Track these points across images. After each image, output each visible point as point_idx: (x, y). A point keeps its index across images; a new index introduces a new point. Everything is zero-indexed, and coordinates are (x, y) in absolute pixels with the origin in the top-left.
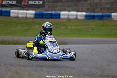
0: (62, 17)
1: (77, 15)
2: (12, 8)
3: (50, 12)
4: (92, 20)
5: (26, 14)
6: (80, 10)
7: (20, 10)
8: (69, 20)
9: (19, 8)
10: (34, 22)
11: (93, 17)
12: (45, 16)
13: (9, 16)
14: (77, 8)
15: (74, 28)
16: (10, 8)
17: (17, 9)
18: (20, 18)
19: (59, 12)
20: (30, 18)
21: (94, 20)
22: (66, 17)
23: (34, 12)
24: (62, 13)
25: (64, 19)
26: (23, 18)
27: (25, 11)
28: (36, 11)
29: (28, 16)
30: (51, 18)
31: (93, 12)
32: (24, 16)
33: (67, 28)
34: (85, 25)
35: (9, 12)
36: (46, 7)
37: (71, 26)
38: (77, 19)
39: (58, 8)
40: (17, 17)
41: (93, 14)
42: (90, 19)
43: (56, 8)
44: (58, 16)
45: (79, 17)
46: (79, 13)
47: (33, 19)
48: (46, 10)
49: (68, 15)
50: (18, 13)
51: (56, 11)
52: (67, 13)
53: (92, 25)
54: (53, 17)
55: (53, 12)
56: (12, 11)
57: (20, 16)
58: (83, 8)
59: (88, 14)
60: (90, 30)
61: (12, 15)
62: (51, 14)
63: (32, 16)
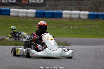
0: (64, 16)
1: (80, 15)
2: (12, 7)
3: (52, 11)
4: (95, 20)
5: (27, 13)
6: (83, 9)
7: (20, 9)
8: (71, 19)
9: (19, 7)
10: (34, 22)
11: (97, 17)
12: (46, 15)
13: (9, 15)
14: (80, 7)
15: (77, 27)
16: (10, 7)
17: (17, 8)
18: (20, 17)
19: (61, 11)
20: (31, 17)
21: (97, 19)
22: (68, 16)
23: (34, 11)
24: (64, 12)
25: (66, 18)
26: (23, 17)
27: (25, 10)
28: (36, 10)
29: (29, 15)
30: (53, 17)
31: (96, 12)
32: (25, 15)
33: (69, 28)
34: (89, 25)
35: (9, 11)
36: (47, 6)
37: (73, 25)
38: (79, 18)
39: (59, 7)
40: (18, 16)
41: (96, 13)
42: (93, 19)
43: (58, 7)
44: (60, 15)
45: (82, 17)
46: (82, 12)
47: (33, 18)
48: (47, 10)
49: (71, 14)
50: (18, 12)
51: (58, 10)
52: (69, 12)
53: (95, 25)
54: (55, 16)
55: (55, 11)
56: (12, 10)
57: (20, 15)
58: (86, 7)
59: (91, 13)
60: (93, 30)
61: (12, 14)
62: (53, 14)
63: (33, 15)
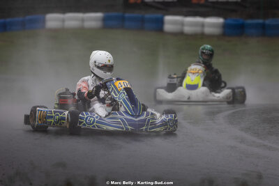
3: (260, 21)
5: (203, 25)
7: (186, 16)
13: (161, 30)
16: (164, 12)
18: (187, 35)
23: (221, 20)
26: (195, 35)
27: (199, 19)
28: (225, 18)
29: (208, 30)
30: (264, 35)
32: (197, 29)
35: (161, 22)
40: (181, 33)
47: (218, 37)
48: (251, 17)
50: (182, 24)
55: (268, 22)
56: (168, 18)
57: (187, 29)
61: (168, 27)
63: (217, 31)
